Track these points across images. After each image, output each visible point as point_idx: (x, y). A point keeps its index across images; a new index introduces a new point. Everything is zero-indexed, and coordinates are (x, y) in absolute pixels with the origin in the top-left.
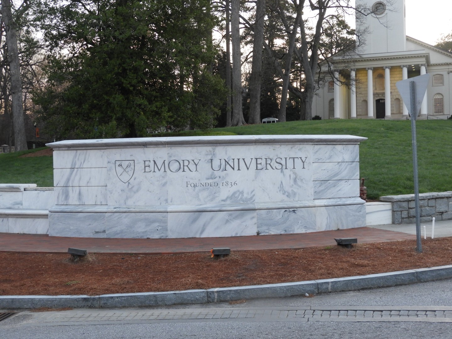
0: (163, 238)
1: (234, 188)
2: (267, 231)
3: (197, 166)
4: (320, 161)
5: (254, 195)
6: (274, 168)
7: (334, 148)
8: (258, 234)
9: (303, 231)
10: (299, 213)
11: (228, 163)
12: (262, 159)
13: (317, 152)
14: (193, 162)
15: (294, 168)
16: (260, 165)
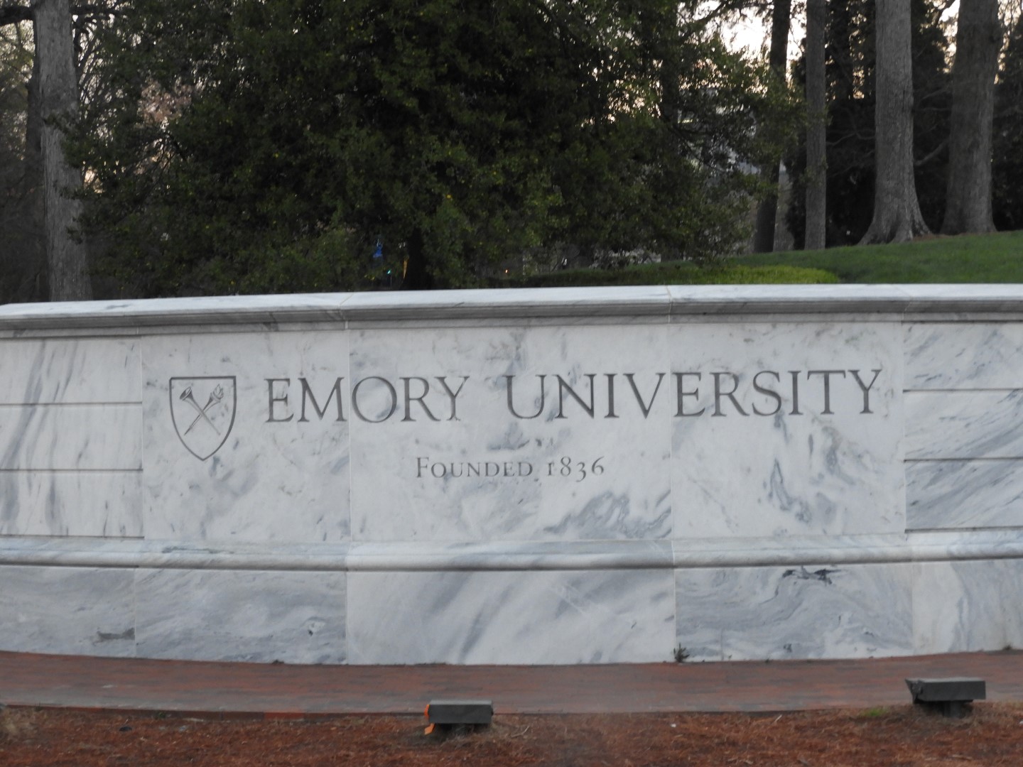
0: (328, 662)
1: (593, 485)
2: (717, 648)
3: (457, 400)
4: (935, 384)
5: (669, 511)
6: (748, 409)
7: (995, 334)
8: (680, 656)
9: (860, 651)
10: (844, 581)
11: (570, 390)
12: (699, 374)
13: (922, 348)
14: (439, 386)
15: (827, 411)
16: (693, 397)
